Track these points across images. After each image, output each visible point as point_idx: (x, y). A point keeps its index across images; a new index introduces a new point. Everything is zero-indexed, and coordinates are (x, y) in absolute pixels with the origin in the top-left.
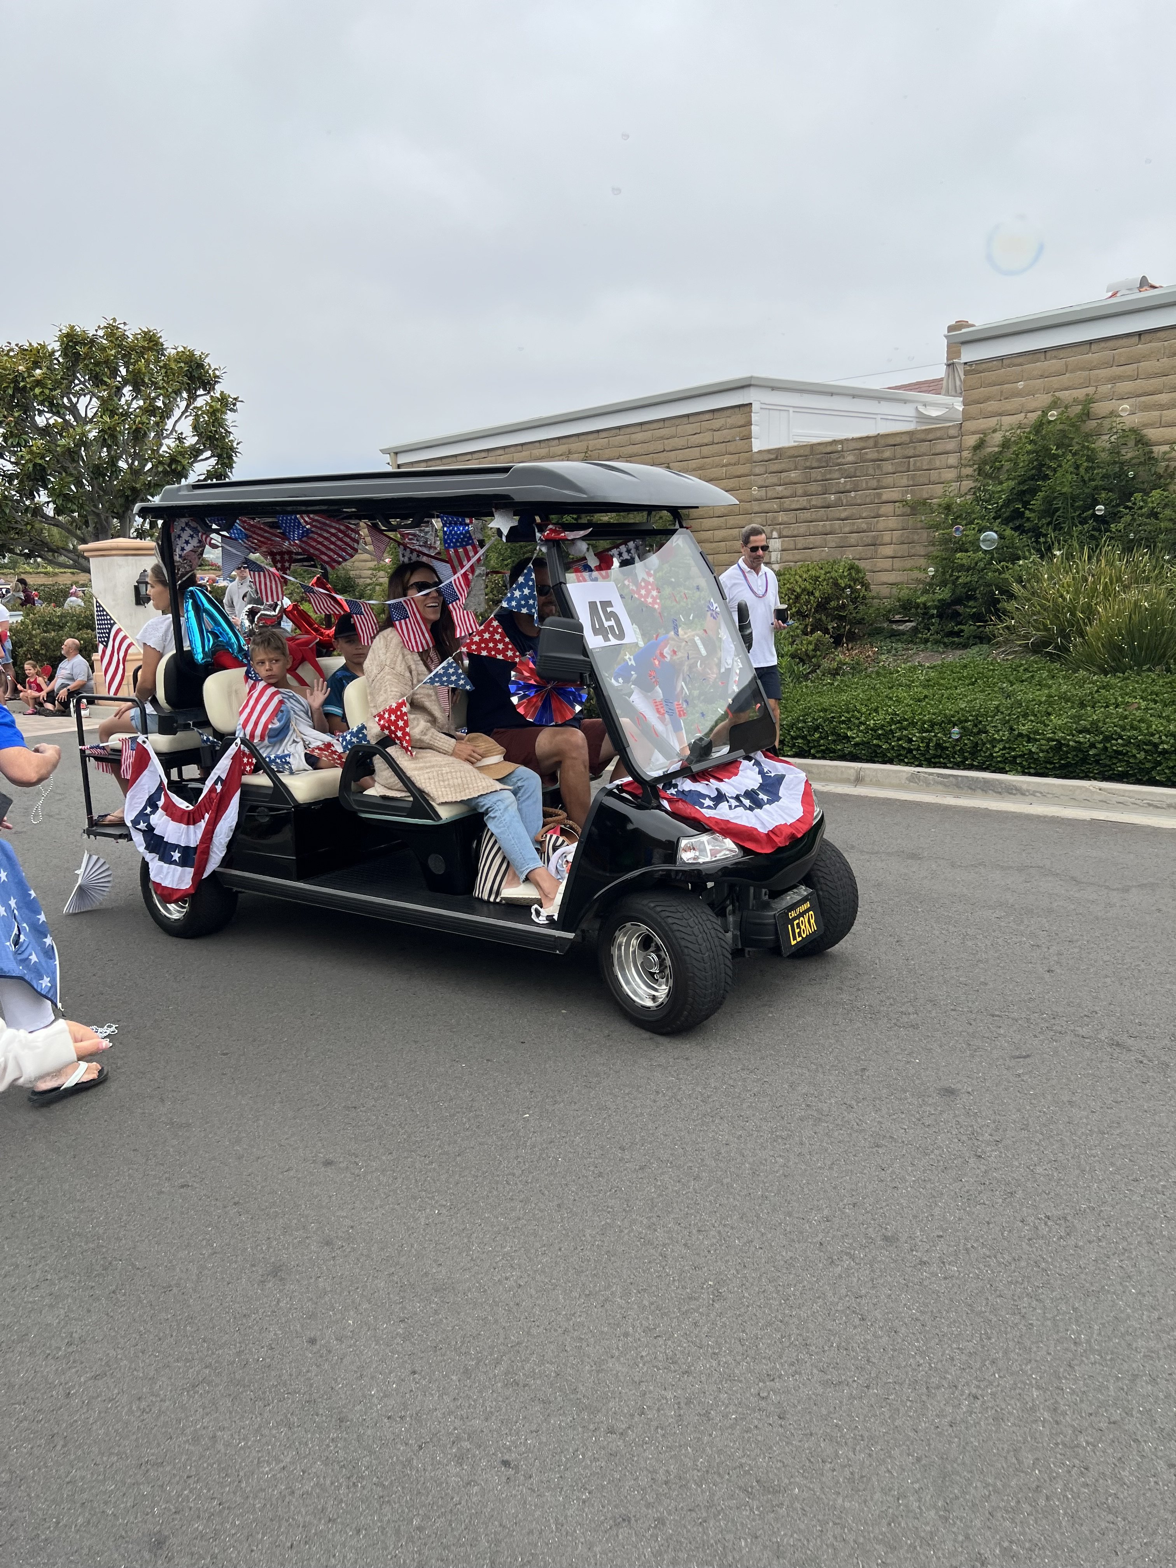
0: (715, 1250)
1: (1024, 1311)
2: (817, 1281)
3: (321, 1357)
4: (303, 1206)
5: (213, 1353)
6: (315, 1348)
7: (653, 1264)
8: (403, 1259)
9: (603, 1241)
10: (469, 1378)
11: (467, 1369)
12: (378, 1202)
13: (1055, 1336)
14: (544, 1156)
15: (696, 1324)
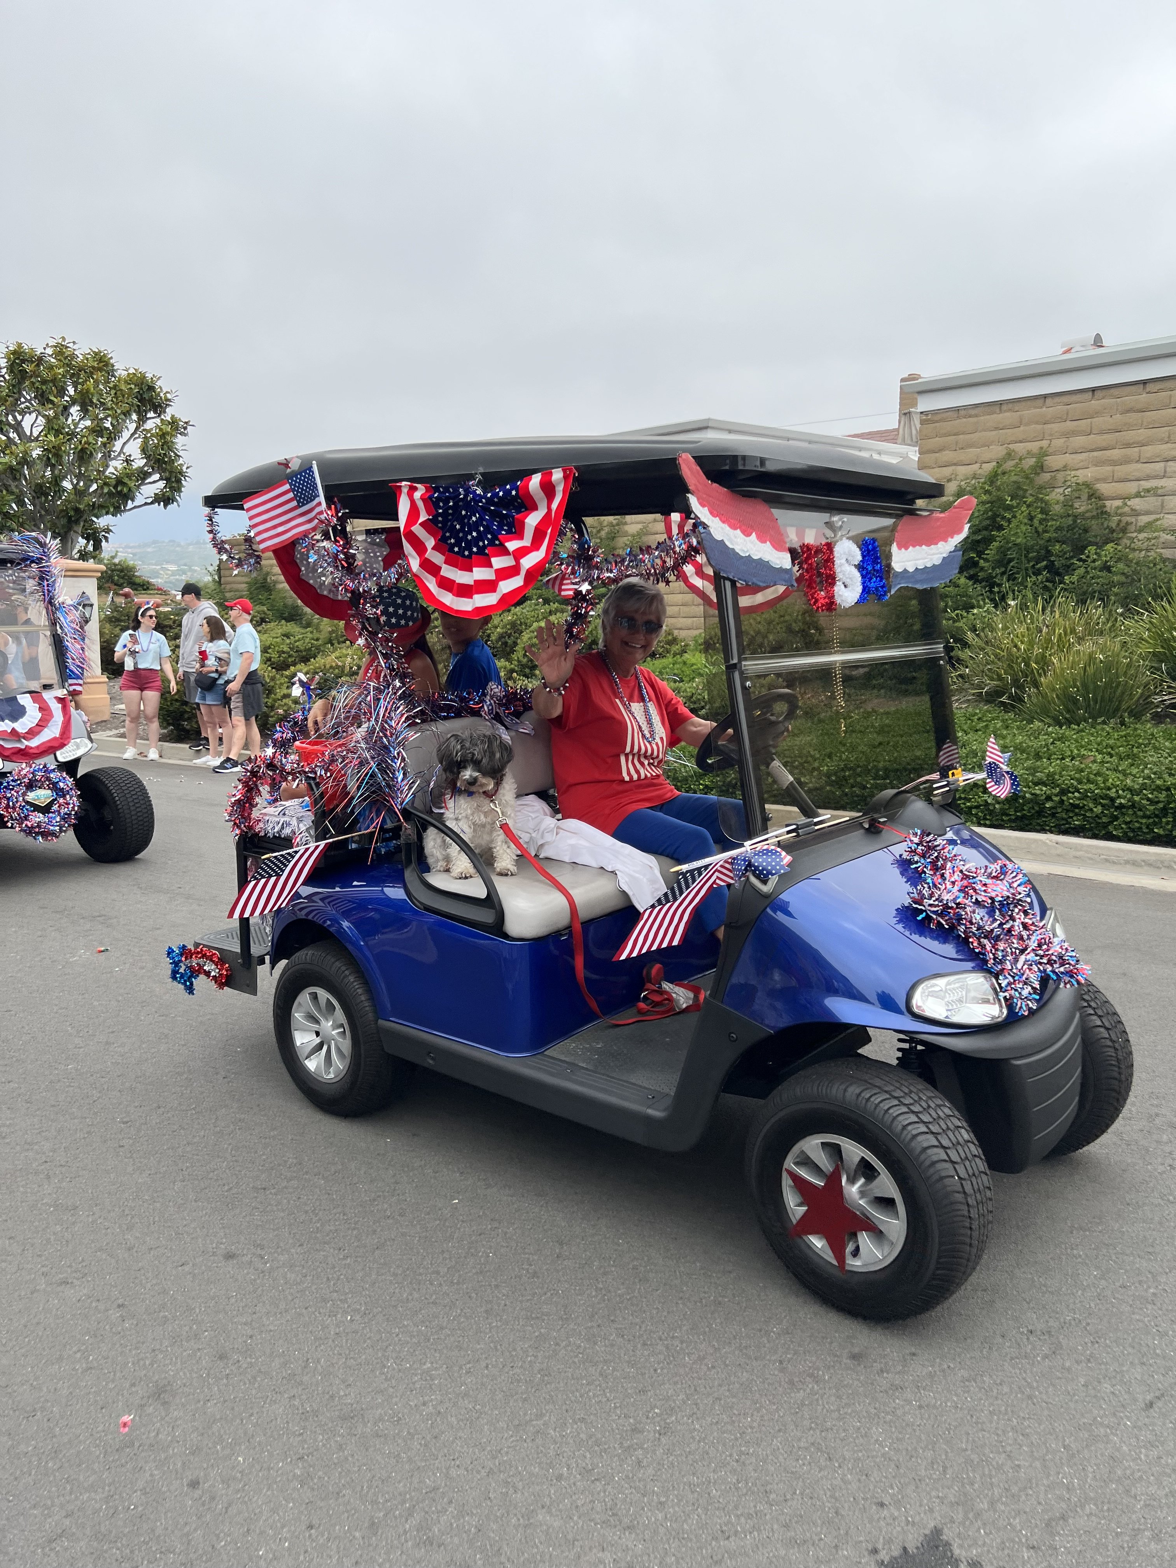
0: (662, 1369)
1: (1008, 1449)
2: (777, 1410)
3: (203, 1505)
4: (197, 1310)
5: (77, 1498)
6: (198, 1493)
7: (592, 1387)
8: (305, 1379)
9: (536, 1357)
10: (375, 1534)
11: (373, 1524)
12: (282, 1306)
13: (1045, 1482)
14: (473, 1251)
15: (639, 1462)
